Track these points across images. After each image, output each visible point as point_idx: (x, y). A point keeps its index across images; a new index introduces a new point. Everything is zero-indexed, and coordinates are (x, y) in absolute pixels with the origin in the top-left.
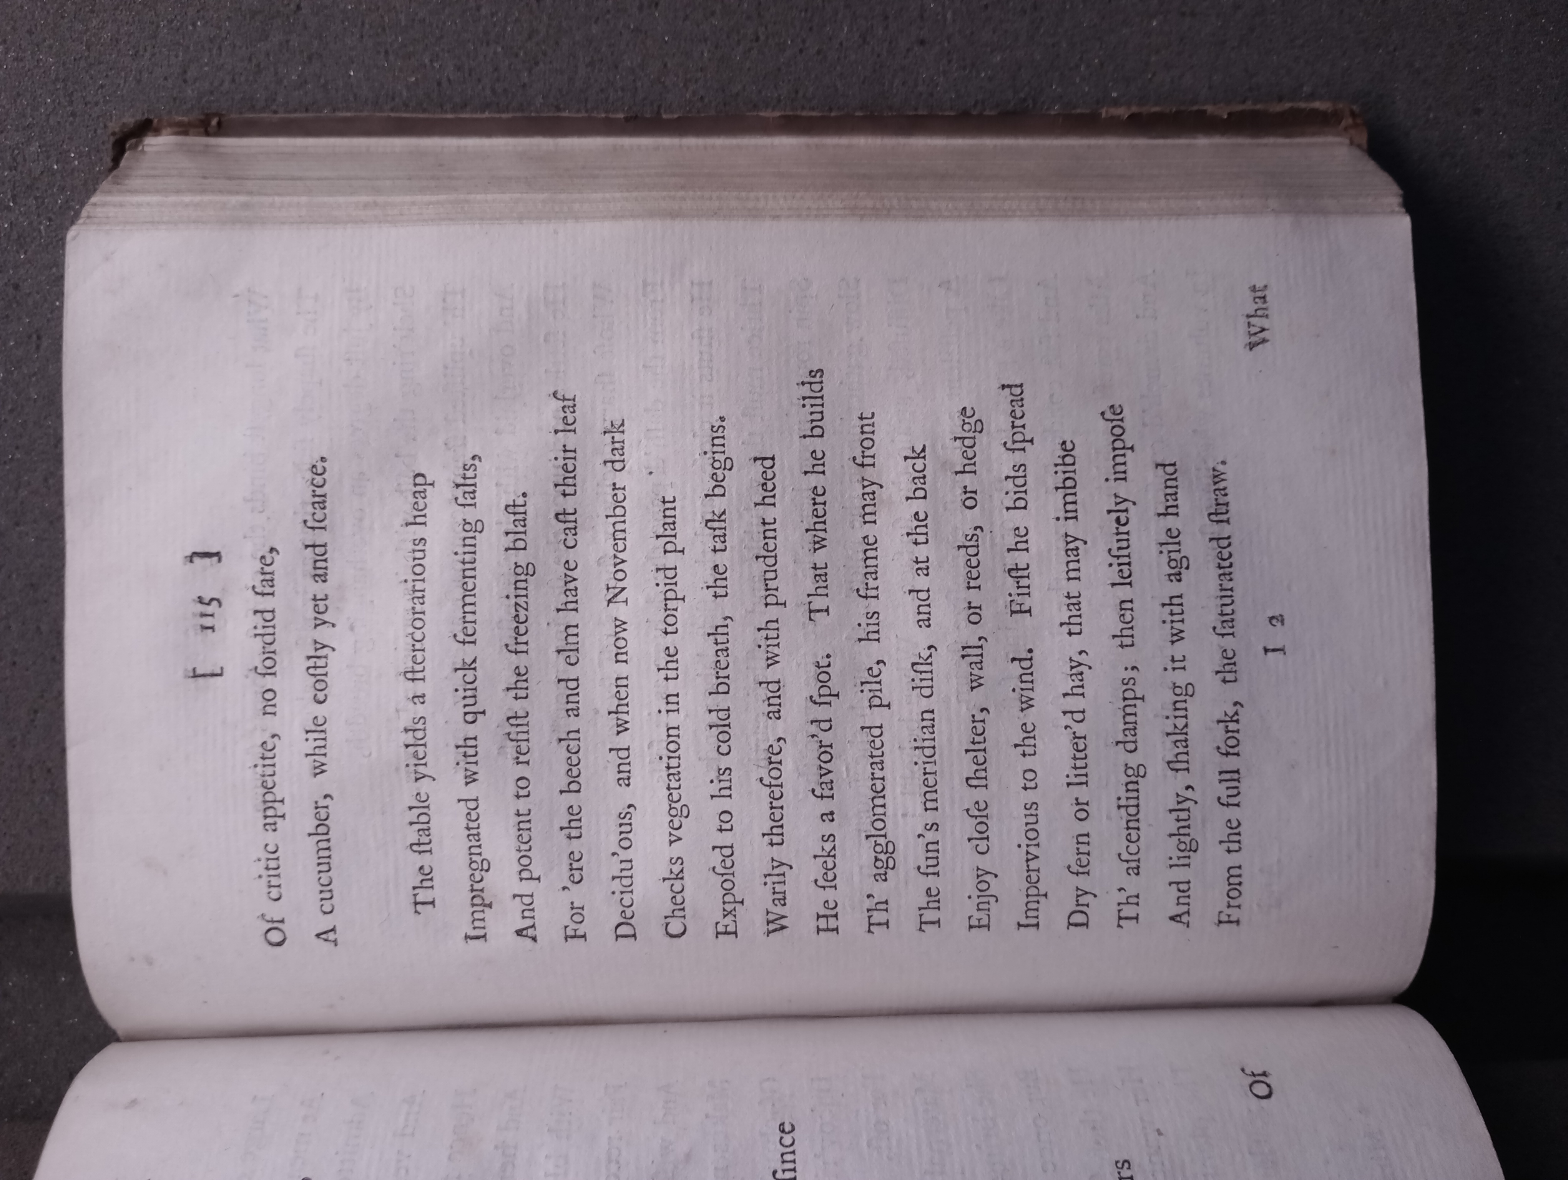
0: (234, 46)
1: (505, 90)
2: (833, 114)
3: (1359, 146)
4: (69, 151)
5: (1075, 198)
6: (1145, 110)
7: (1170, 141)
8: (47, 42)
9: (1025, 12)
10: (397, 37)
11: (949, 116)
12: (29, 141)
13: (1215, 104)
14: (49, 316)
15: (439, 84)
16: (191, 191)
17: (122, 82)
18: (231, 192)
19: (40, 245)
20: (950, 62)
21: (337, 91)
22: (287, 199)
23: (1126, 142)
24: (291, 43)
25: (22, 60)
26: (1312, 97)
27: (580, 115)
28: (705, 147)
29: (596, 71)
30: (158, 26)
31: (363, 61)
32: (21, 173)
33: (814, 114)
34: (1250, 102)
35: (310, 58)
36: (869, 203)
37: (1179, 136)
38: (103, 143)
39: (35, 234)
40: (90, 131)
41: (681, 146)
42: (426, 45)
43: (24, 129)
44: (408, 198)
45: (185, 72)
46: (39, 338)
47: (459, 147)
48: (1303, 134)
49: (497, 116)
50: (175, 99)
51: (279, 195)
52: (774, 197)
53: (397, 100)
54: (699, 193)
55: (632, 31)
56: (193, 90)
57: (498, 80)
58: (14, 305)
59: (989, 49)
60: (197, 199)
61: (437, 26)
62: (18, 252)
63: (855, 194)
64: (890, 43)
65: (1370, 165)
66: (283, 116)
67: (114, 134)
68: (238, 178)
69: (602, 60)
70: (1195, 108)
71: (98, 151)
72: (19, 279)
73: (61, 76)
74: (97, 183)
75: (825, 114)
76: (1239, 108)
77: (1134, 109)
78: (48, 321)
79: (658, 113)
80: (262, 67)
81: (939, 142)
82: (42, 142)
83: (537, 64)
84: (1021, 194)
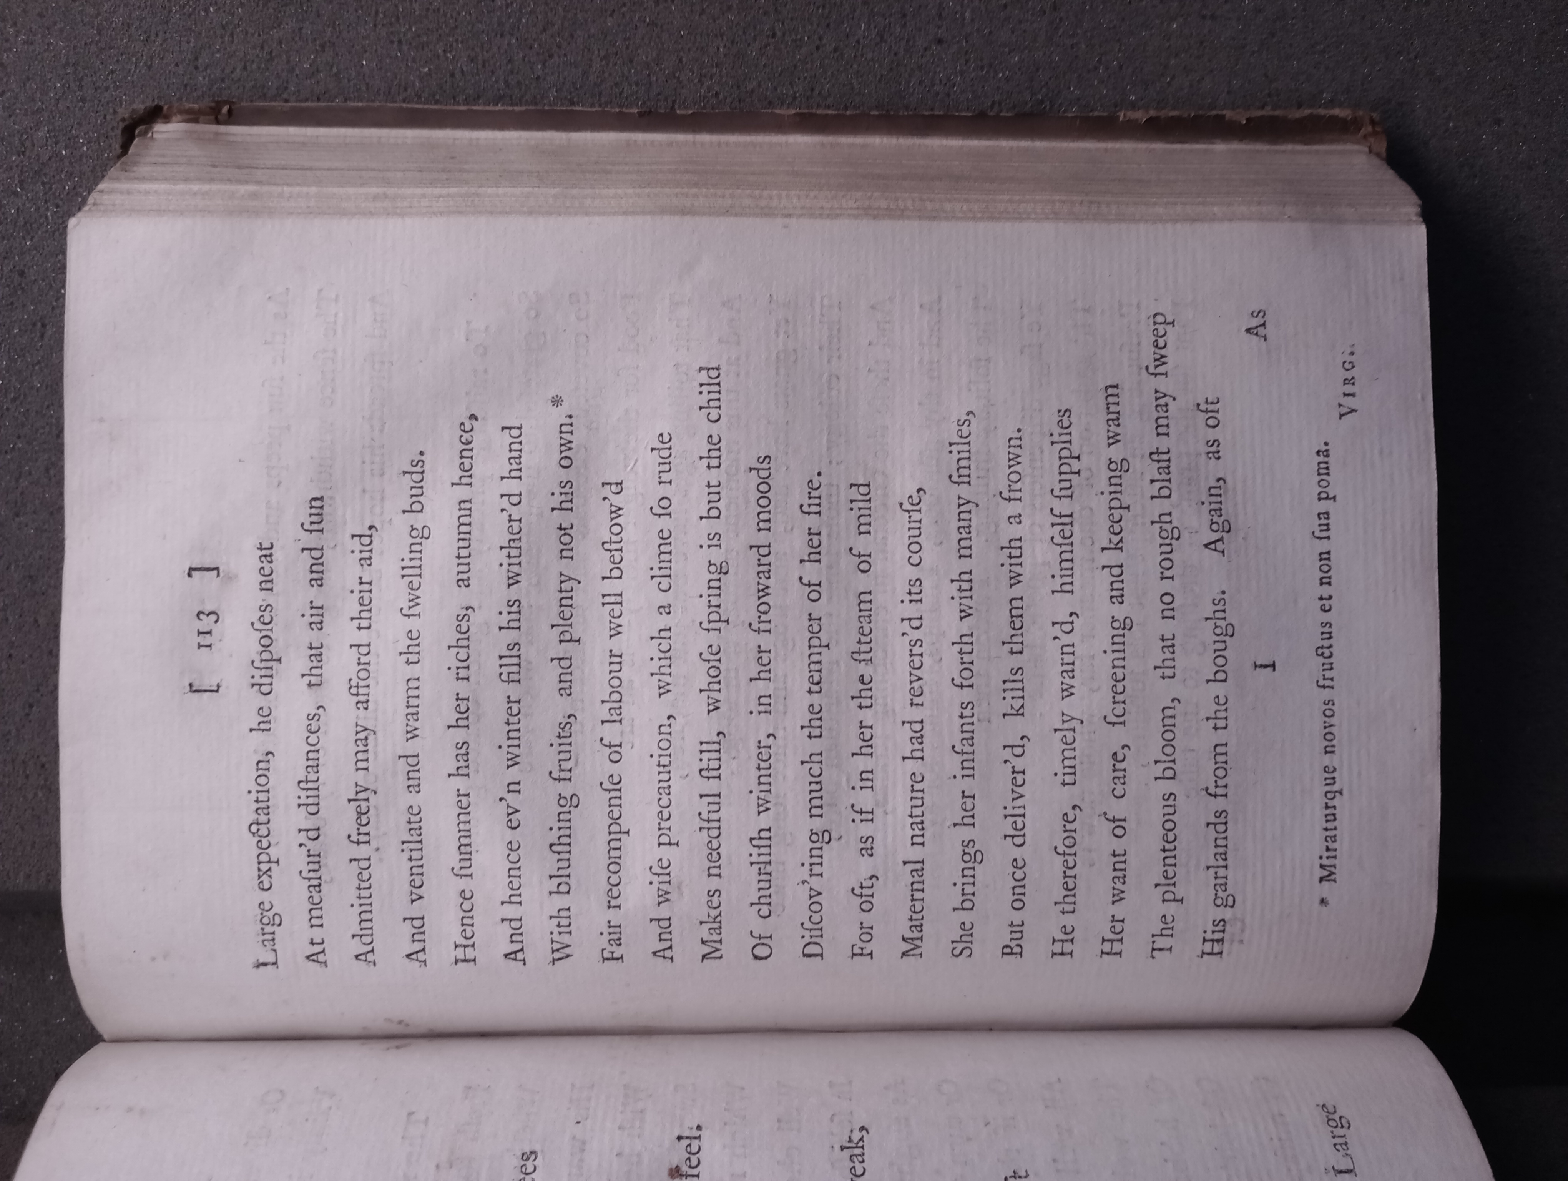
0: (247, 33)
1: (519, 83)
2: (848, 113)
3: (1378, 155)
4: (77, 136)
5: (1091, 202)
6: (1163, 114)
7: (1186, 146)
8: (58, 26)
9: (1045, 13)
10: (410, 29)
11: (965, 116)
12: (37, 126)
13: (1233, 109)
14: (54, 304)
15: (452, 75)
16: (199, 179)
17: (133, 67)
18: (239, 182)
19: (47, 231)
20: (967, 61)
21: (349, 81)
22: (297, 189)
23: (1142, 146)
24: (304, 31)
25: (32, 43)
26: (1331, 103)
27: (594, 110)
28: (719, 144)
29: (611, 65)
30: (170, 11)
31: (376, 50)
32: (29, 158)
33: (830, 112)
34: (1269, 108)
35: (323, 46)
36: (884, 204)
37: (1198, 142)
38: (113, 129)
39: (41, 221)
40: (100, 116)
41: (694, 143)
42: (440, 36)
43: (33, 113)
44: (419, 191)
45: (196, 59)
46: (44, 326)
47: (471, 139)
48: (1321, 142)
49: (510, 108)
50: (186, 86)
51: (288, 185)
52: (788, 196)
53: (409, 90)
54: (712, 190)
55: (648, 24)
56: (204, 78)
57: (512, 72)
58: (19, 293)
59: (1007, 50)
60: (206, 187)
61: (452, 17)
62: (24, 238)
63: (869, 194)
64: (908, 41)
65: (1390, 175)
66: (294, 104)
67: (123, 120)
68: (247, 167)
69: (617, 54)
70: (1214, 113)
71: (107, 137)
72: (25, 265)
73: (72, 61)
74: (106, 170)
75: (840, 112)
76: (1259, 113)
77: (1152, 113)
78: (53, 308)
79: (673, 108)
80: (274, 54)
81: (955, 143)
82: (51, 127)
83: (551, 56)
84: (1038, 197)
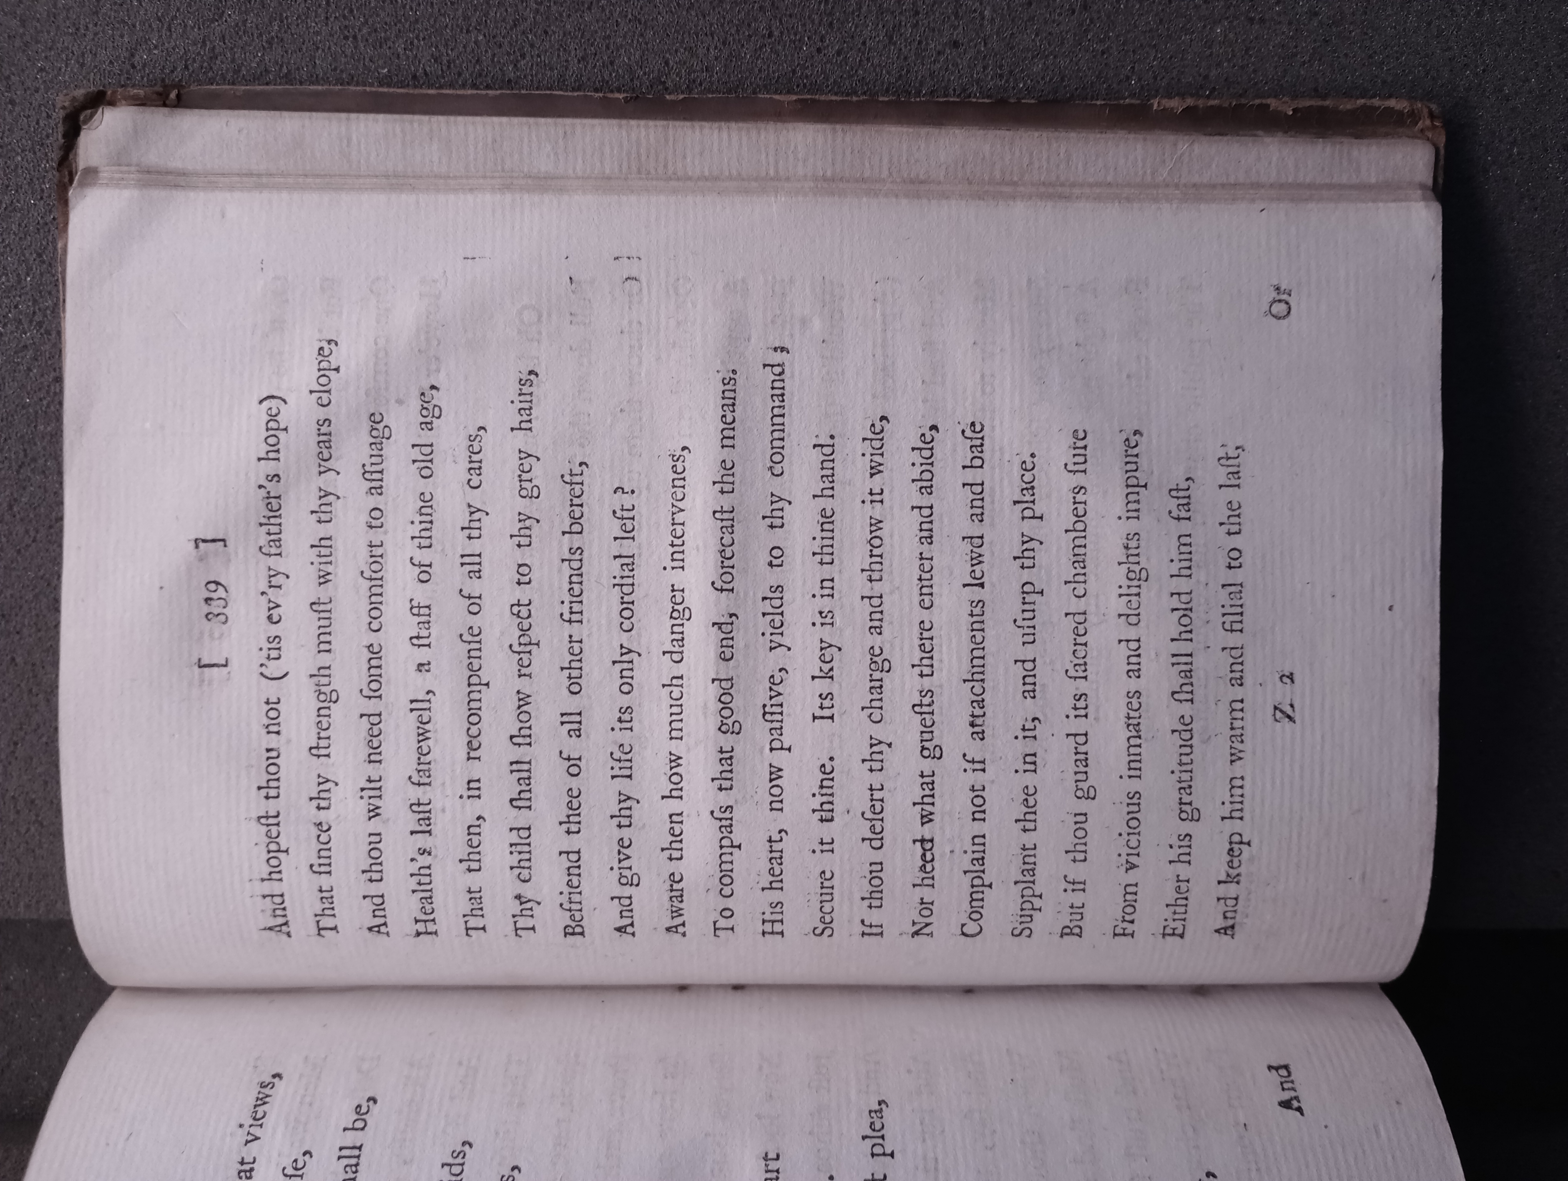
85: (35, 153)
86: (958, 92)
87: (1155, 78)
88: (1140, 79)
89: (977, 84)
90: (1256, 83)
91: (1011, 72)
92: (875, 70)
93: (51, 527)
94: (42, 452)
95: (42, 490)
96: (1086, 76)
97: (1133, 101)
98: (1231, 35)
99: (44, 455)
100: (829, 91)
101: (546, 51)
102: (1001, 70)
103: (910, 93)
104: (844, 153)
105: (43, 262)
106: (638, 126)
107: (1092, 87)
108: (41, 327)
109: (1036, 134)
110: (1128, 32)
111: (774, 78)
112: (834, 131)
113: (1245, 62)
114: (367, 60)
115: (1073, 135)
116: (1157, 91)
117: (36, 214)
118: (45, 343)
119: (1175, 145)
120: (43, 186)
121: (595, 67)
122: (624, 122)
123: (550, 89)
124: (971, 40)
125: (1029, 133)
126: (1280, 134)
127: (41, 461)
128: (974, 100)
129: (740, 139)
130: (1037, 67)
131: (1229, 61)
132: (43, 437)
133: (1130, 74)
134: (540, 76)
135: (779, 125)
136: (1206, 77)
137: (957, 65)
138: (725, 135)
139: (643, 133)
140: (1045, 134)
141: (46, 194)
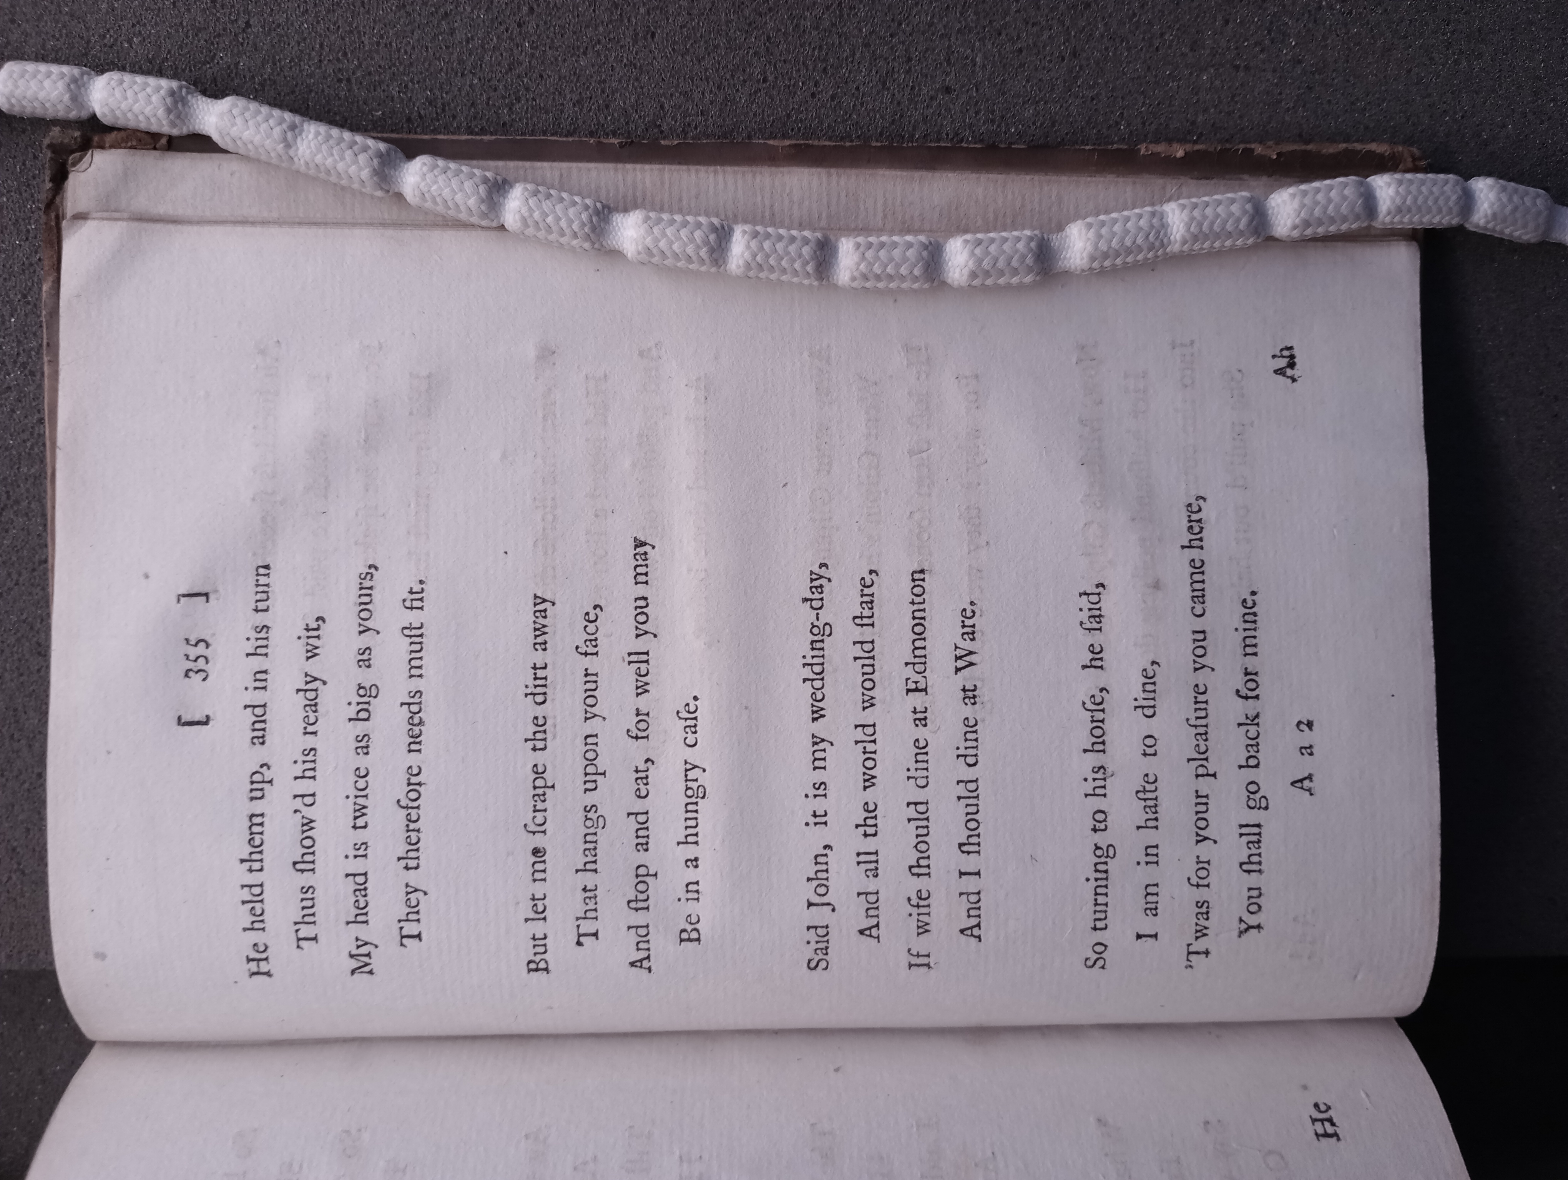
85: (21, 194)
86: (950, 137)
87: (1144, 123)
88: (1129, 125)
89: (970, 128)
90: (1242, 129)
91: (1002, 117)
92: (868, 115)
93: (34, 570)
94: (25, 495)
95: (25, 532)
96: (1076, 121)
97: (1121, 147)
98: (1217, 83)
99: (27, 498)
100: (824, 135)
101: (542, 95)
102: (993, 115)
103: (903, 137)
104: (839, 196)
105: (28, 303)
106: (635, 169)
107: (1082, 132)
108: (25, 368)
109: (1028, 177)
110: (1117, 79)
111: (769, 122)
112: (829, 175)
113: (1231, 108)
114: (361, 103)
115: (1064, 178)
116: (1146, 136)
117: (21, 255)
118: (29, 384)
119: (1164, 188)
120: (29, 227)
121: (590, 110)
122: (620, 166)
123: (545, 133)
124: (963, 86)
125: (1021, 176)
126: (1264, 179)
127: (25, 504)
128: (966, 145)
129: (736, 182)
130: (1029, 112)
131: (1216, 107)
132: (27, 479)
133: (1119, 120)
134: (535, 119)
135: (773, 169)
136: (1193, 123)
137: (950, 110)
138: (720, 177)
139: (639, 176)
140: (1036, 178)
141: (31, 235)
